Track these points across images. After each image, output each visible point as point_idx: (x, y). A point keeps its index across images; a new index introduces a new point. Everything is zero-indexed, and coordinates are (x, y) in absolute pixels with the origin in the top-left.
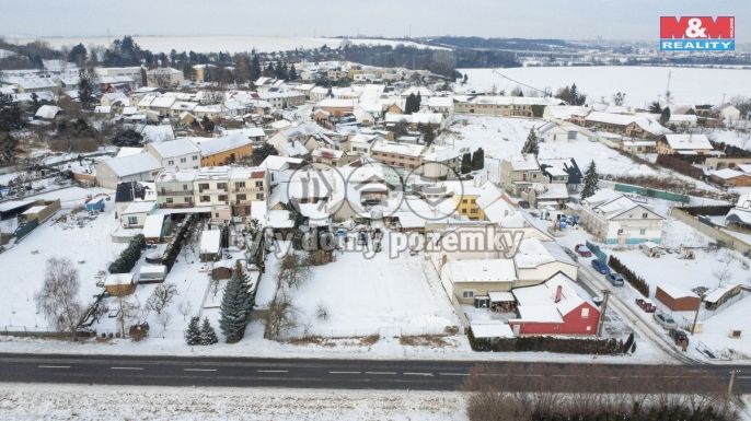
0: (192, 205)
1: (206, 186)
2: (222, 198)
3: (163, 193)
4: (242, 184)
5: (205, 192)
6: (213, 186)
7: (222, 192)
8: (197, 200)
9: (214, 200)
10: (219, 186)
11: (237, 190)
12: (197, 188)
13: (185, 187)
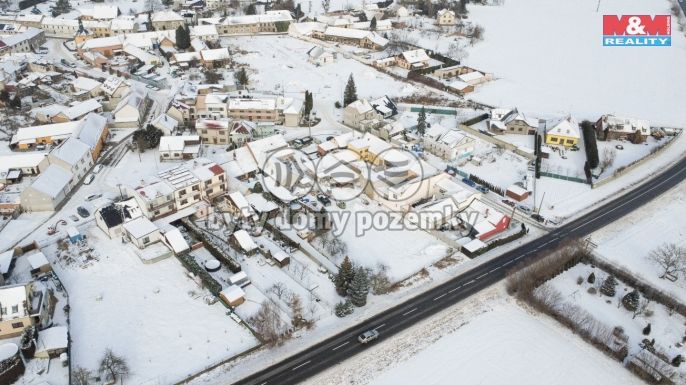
0: (175, 211)
1: (184, 192)
2: (196, 197)
3: (151, 208)
4: (209, 182)
5: (184, 197)
6: (189, 190)
7: (196, 192)
8: (178, 205)
9: (191, 200)
10: (193, 189)
11: (207, 187)
12: (177, 195)
13: (168, 197)
